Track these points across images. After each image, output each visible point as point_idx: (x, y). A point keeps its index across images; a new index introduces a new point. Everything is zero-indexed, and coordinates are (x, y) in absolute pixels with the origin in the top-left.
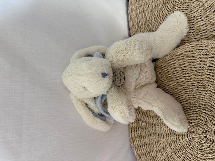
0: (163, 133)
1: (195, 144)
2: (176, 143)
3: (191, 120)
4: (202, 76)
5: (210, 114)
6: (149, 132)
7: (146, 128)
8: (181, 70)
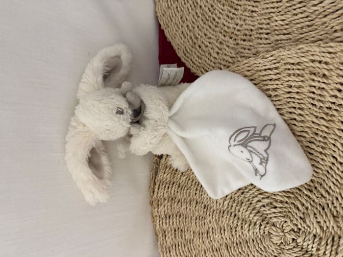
0: (214, 206)
1: (271, 246)
2: (234, 231)
3: (276, 201)
4: (329, 122)
5: (319, 201)
6: (189, 196)
7: (186, 188)
8: (287, 98)
